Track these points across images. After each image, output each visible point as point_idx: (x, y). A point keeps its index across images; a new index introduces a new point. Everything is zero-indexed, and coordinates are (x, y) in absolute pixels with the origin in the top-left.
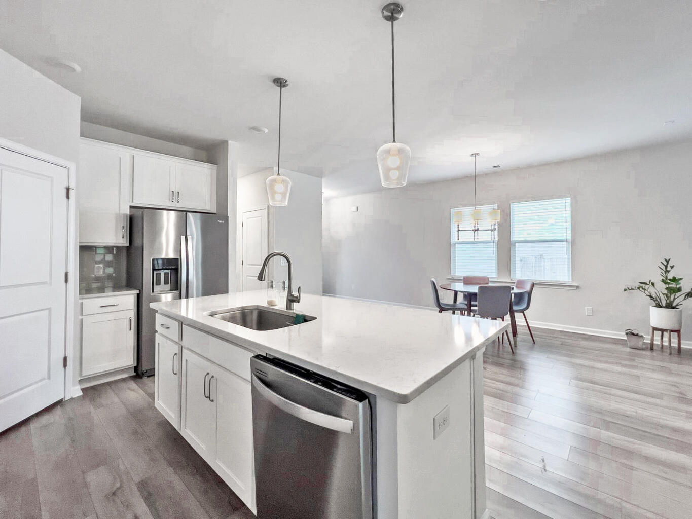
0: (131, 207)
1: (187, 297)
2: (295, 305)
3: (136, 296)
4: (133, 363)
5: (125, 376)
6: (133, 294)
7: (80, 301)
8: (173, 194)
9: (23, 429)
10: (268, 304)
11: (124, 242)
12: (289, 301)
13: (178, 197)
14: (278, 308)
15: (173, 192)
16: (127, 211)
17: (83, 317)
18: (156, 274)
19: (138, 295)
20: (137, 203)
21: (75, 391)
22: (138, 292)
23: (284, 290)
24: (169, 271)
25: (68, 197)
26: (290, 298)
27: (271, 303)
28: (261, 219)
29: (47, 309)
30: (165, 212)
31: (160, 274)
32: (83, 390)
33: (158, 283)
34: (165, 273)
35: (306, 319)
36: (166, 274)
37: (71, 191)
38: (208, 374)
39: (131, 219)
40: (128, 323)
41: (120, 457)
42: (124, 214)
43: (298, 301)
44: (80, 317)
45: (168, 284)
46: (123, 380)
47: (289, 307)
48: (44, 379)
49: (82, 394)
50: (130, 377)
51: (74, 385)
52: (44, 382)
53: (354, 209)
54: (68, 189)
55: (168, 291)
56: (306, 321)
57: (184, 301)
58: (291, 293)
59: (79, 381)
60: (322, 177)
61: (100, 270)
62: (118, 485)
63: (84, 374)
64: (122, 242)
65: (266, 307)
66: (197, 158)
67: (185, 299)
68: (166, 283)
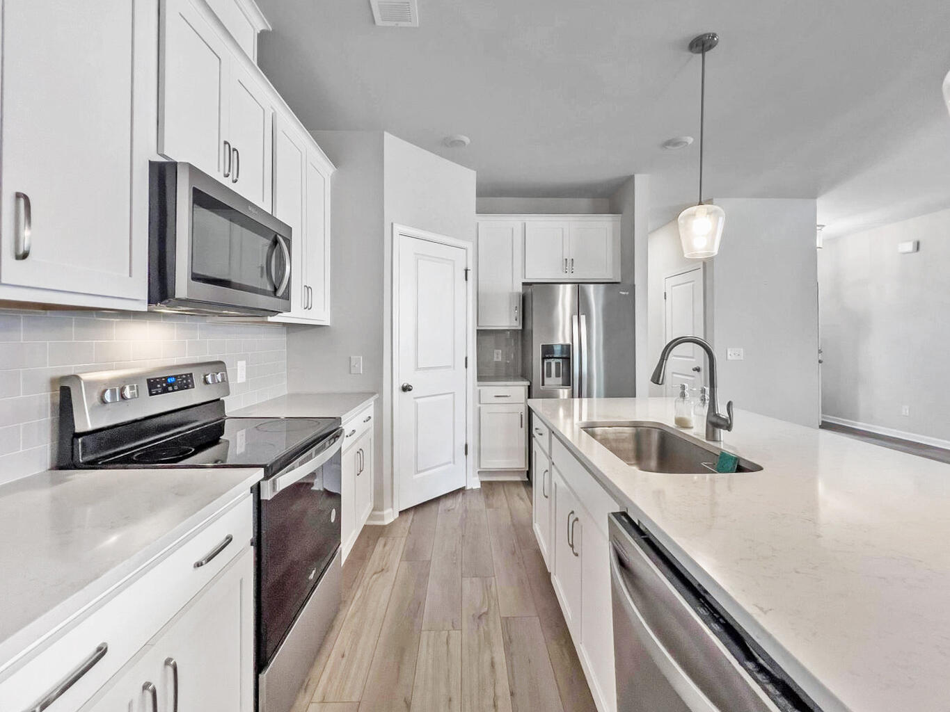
0: (524, 284)
1: (580, 396)
2: (723, 433)
3: (527, 387)
4: (524, 467)
5: (518, 479)
6: (523, 386)
7: (479, 388)
8: (566, 262)
9: (434, 507)
10: (676, 423)
11: (518, 325)
12: (710, 425)
13: (572, 265)
14: (692, 435)
15: (566, 260)
16: (519, 289)
17: (481, 405)
18: (547, 363)
19: (529, 387)
20: (531, 278)
21: (474, 483)
22: (527, 383)
23: (704, 403)
24: (560, 361)
25: (466, 279)
26: (714, 420)
27: (682, 423)
28: (693, 285)
29: (451, 393)
30: (561, 286)
31: (550, 363)
32: (482, 482)
33: (549, 375)
34: (556, 363)
35: (742, 464)
36: (558, 364)
37: (468, 272)
38: (573, 512)
39: (524, 299)
40: (520, 419)
41: (494, 576)
42: (517, 293)
43: (729, 427)
44: (479, 405)
45: (559, 376)
46: (515, 483)
47: (711, 435)
48: (450, 463)
49: (479, 487)
50: (523, 481)
51: (474, 476)
52: (450, 465)
53: (909, 247)
54: (466, 270)
55: (560, 385)
56: (740, 469)
57: (576, 400)
58: (714, 411)
59: (479, 472)
60: (816, 198)
61: (498, 356)
62: (485, 609)
63: (482, 467)
64: (515, 325)
65: (671, 428)
66: (596, 211)
67: (578, 399)
68: (558, 375)
